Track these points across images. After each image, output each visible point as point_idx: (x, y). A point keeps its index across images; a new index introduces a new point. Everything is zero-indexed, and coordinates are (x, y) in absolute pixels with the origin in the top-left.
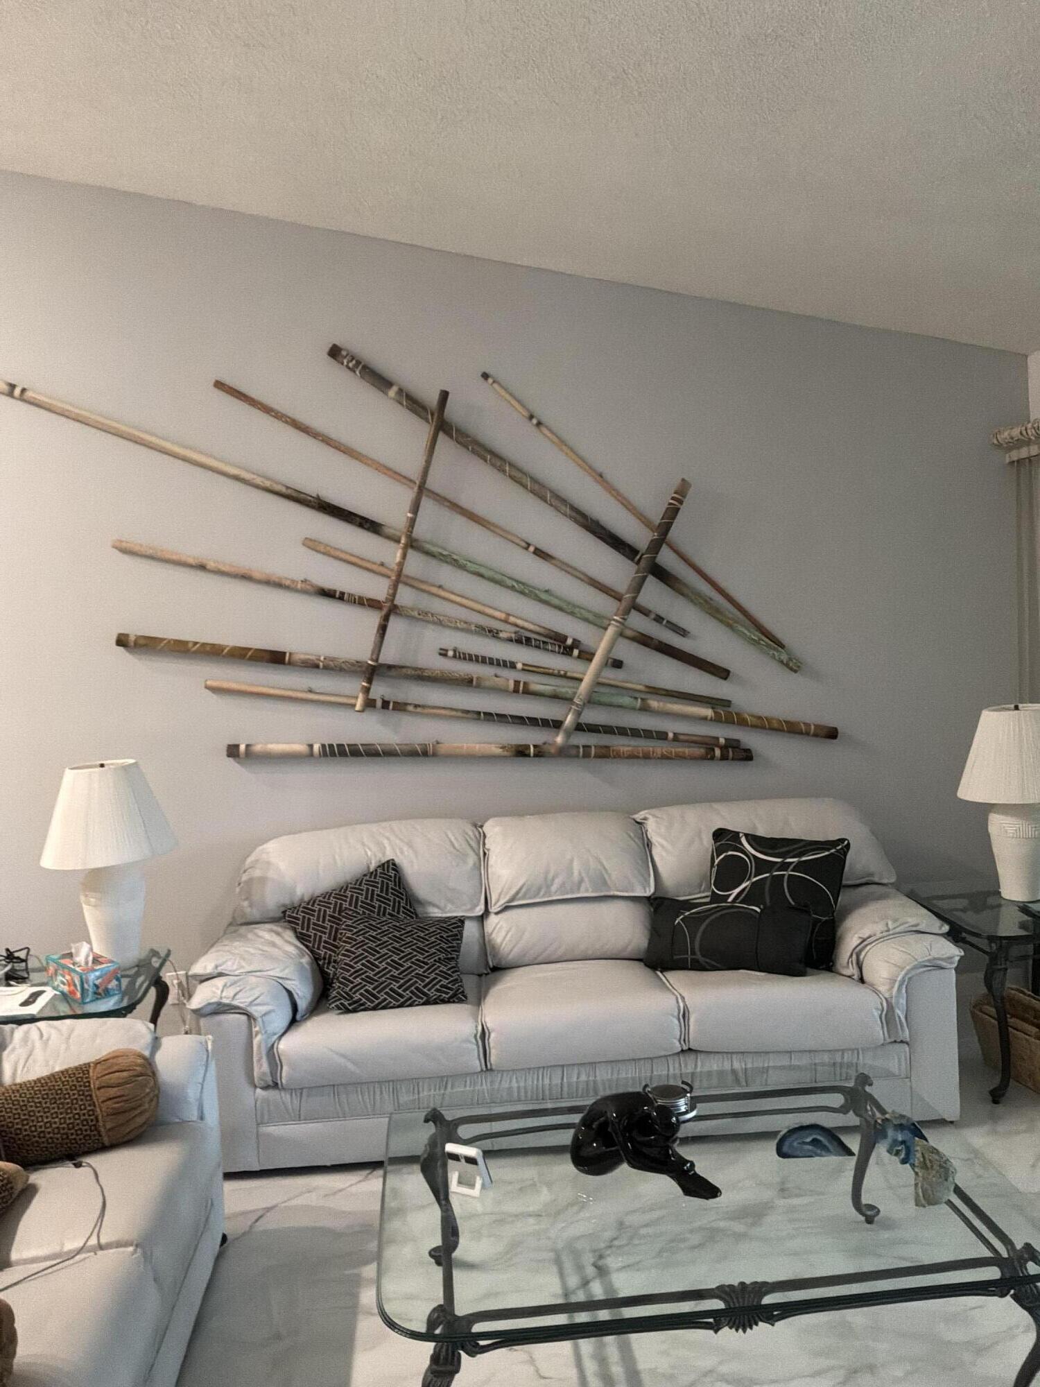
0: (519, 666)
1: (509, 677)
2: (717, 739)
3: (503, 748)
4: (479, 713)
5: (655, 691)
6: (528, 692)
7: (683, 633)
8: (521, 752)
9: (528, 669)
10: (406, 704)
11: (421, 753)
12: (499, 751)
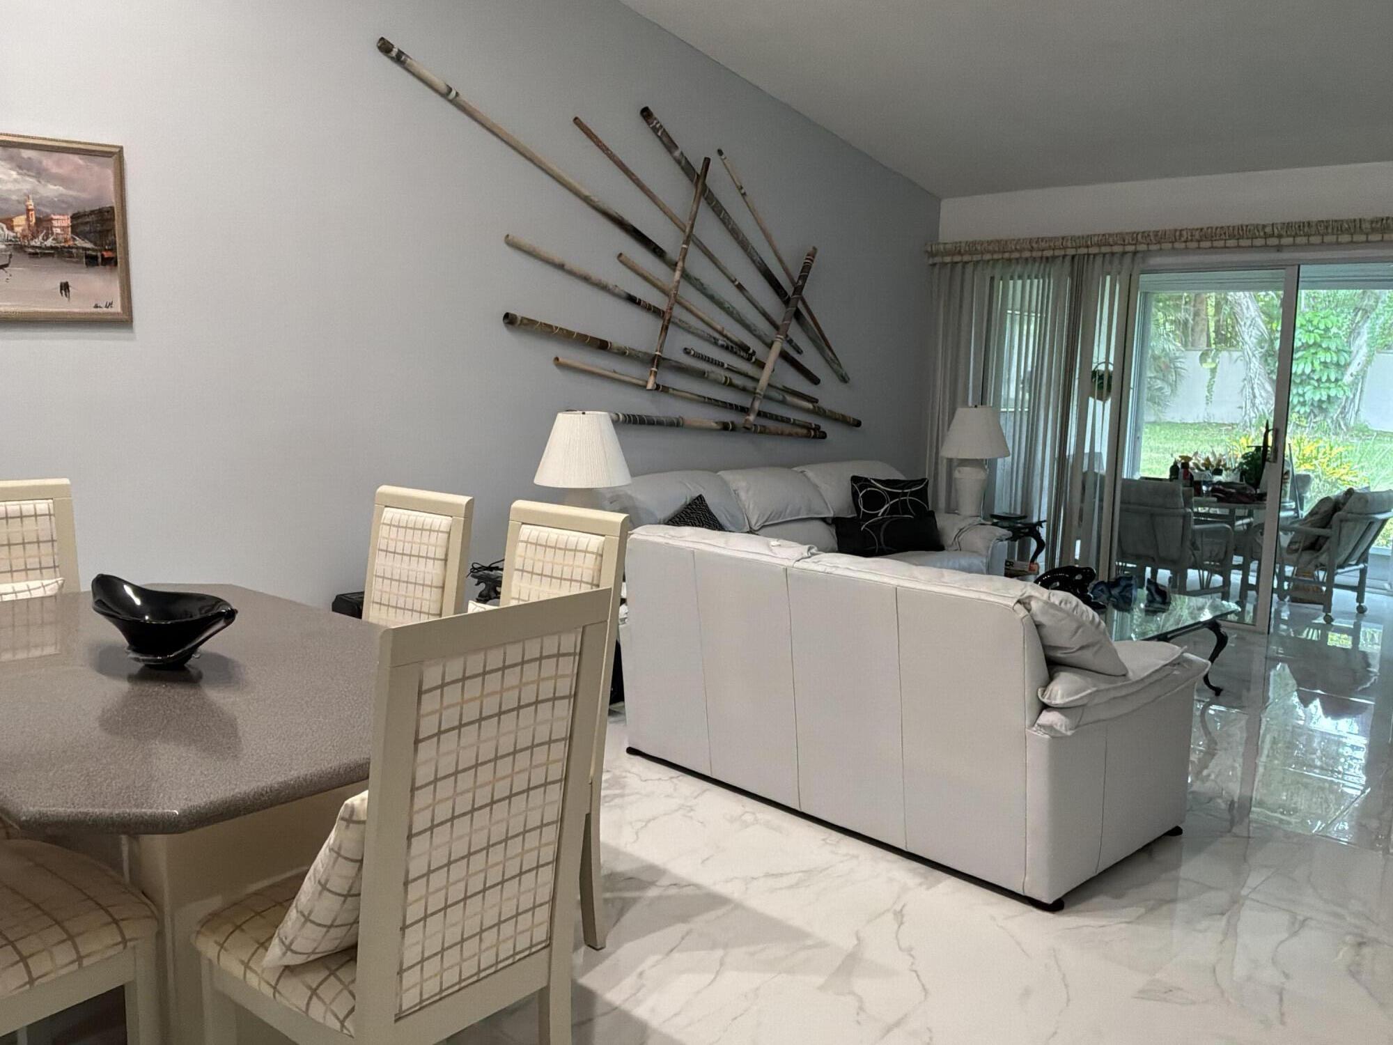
0: (726, 366)
1: (721, 374)
2: (810, 424)
3: (716, 423)
4: (705, 398)
5: (787, 390)
6: (730, 385)
7: (799, 351)
8: (725, 427)
9: (730, 369)
10: (668, 388)
11: (675, 424)
12: (714, 425)
